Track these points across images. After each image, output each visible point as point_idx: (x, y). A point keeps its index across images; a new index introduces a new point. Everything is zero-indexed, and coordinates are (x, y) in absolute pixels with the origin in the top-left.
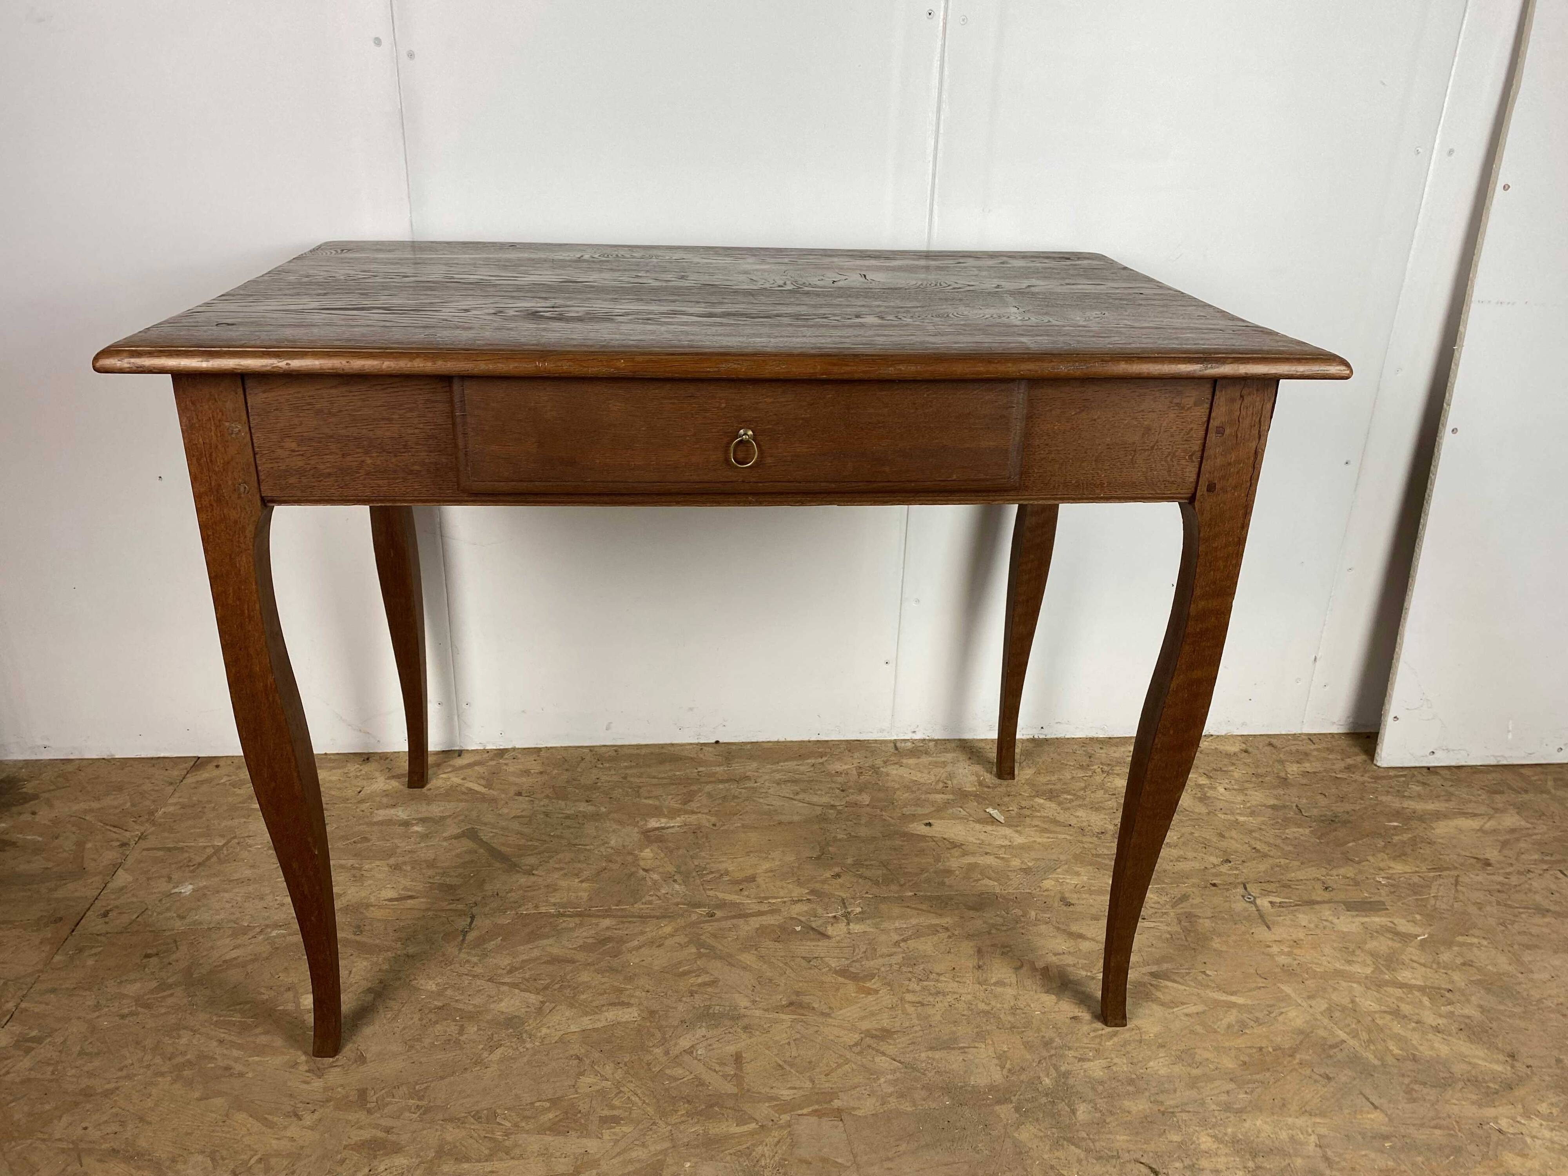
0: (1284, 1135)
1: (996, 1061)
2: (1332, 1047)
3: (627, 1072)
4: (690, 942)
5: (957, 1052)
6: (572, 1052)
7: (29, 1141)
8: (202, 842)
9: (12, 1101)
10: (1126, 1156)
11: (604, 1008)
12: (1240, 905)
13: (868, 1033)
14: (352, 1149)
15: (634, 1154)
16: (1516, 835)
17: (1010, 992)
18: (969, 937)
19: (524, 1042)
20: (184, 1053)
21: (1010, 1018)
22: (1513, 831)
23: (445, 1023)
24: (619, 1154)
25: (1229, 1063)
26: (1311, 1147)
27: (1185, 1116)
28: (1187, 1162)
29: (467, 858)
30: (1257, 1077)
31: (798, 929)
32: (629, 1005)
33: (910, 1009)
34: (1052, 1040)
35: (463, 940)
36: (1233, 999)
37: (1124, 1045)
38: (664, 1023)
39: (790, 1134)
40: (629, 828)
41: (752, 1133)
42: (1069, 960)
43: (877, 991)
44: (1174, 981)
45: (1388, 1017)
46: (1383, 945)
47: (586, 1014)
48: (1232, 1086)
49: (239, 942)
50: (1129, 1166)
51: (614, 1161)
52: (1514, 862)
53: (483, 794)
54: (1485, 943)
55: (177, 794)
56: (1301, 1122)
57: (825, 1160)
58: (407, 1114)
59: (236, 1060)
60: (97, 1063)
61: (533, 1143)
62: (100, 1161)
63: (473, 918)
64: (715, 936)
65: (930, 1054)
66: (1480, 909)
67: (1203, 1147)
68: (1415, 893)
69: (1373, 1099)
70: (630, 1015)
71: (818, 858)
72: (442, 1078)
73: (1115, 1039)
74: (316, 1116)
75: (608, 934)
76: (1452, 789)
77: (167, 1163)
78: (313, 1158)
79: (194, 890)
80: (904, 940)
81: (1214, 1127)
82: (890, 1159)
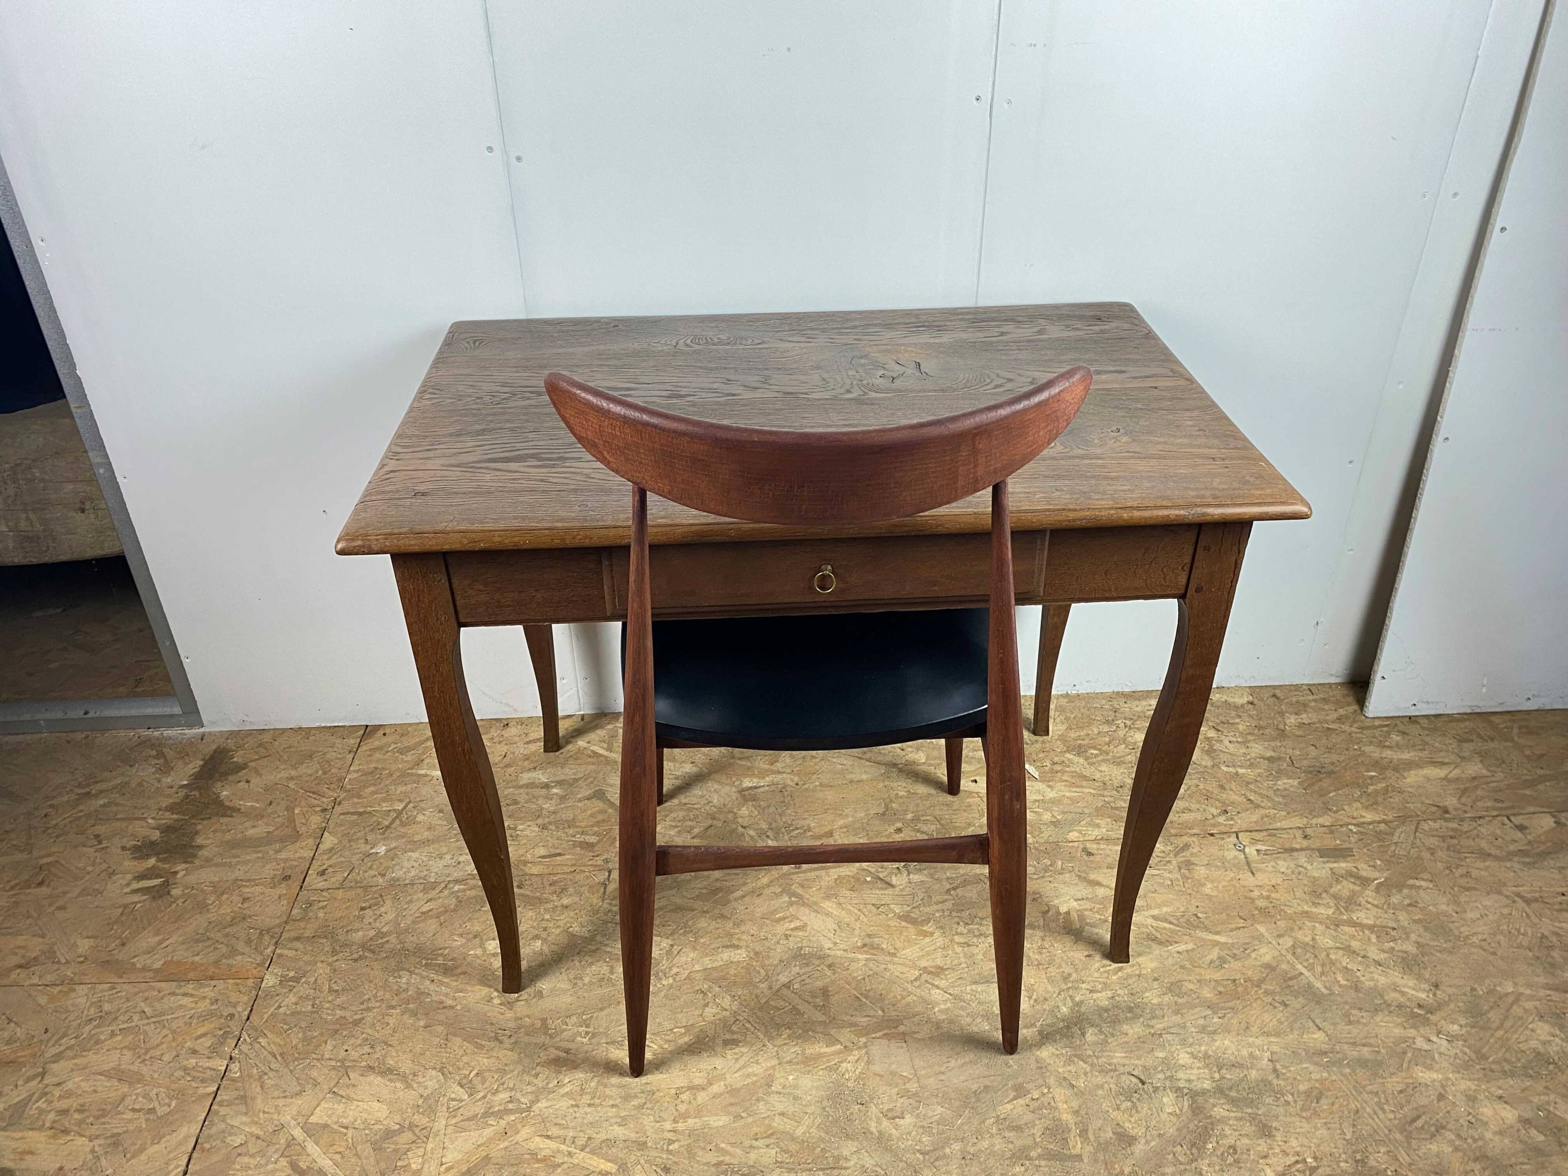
0: (1245, 1053)
2: (1291, 979)
3: (741, 1004)
4: (782, 892)
6: (697, 988)
7: (308, 1061)
8: (385, 806)
9: (288, 1030)
10: (1122, 1070)
11: (720, 950)
12: (1231, 854)
13: (925, 970)
14: (543, 1066)
15: (750, 1070)
16: (1475, 783)
17: (1038, 933)
19: (661, 979)
20: (407, 990)
21: (1037, 956)
22: (1474, 778)
23: (598, 964)
24: (740, 1069)
25: (1207, 993)
26: (1265, 1061)
27: (1169, 1037)
28: (1168, 1074)
29: (600, 817)
30: (1229, 1004)
31: (869, 879)
32: (738, 947)
33: (959, 949)
34: (1070, 975)
35: (604, 892)
36: (1217, 938)
37: (1126, 979)
38: (767, 962)
39: (867, 1053)
40: (728, 788)
41: (839, 1052)
42: (1087, 903)
43: (932, 934)
44: (1171, 922)
45: (1341, 952)
46: (1345, 888)
47: (707, 955)
48: (1209, 1012)
49: (430, 896)
50: (1124, 1078)
51: (737, 1075)
52: (1468, 808)
53: (606, 757)
54: (1431, 886)
55: (356, 762)
56: (1259, 1041)
57: (894, 1074)
58: (579, 1038)
59: (446, 995)
60: (343, 998)
62: (362, 1075)
63: (609, 872)
64: (802, 886)
65: (974, 987)
66: (1432, 854)
67: (1181, 1062)
68: (1380, 840)
69: (1318, 1021)
70: (740, 955)
71: (884, 814)
72: (602, 1009)
73: (1120, 974)
74: (512, 1040)
75: (718, 884)
76: (1427, 739)
77: (411, 1077)
78: (516, 1072)
79: (387, 851)
80: (954, 889)
81: (1191, 1045)
82: (943, 1073)
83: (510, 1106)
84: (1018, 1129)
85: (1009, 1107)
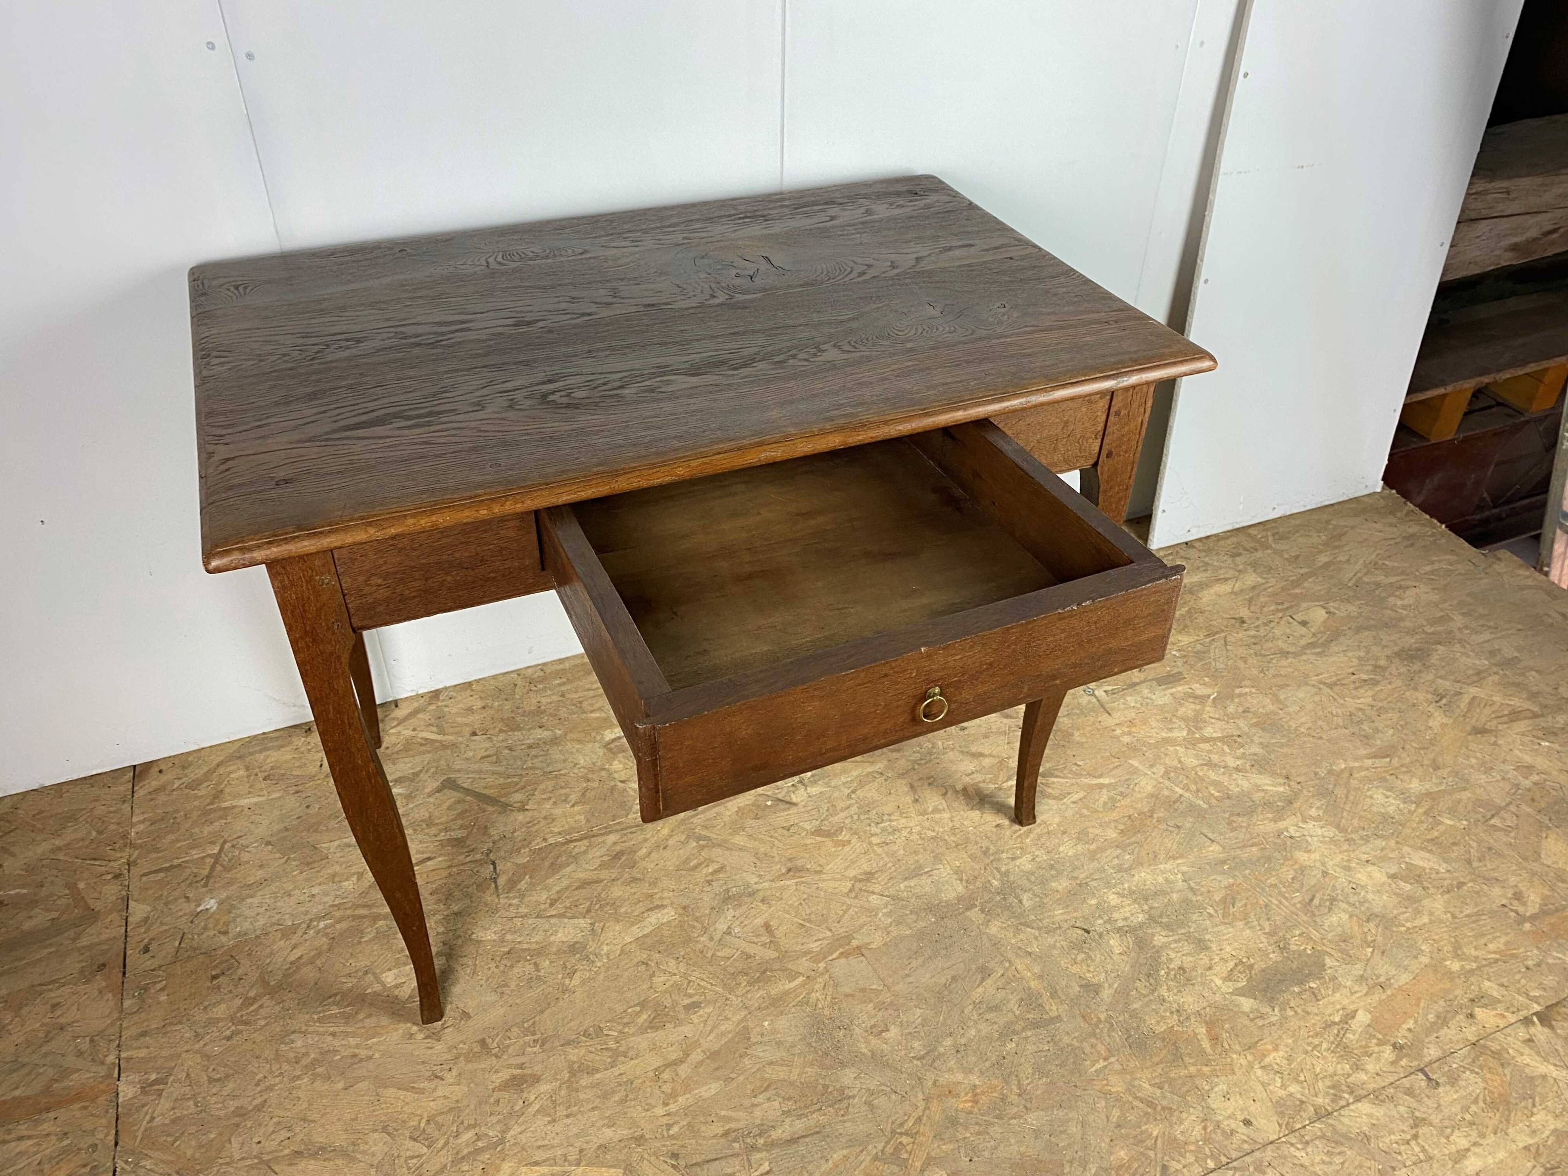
0: (1160, 879)
1: (955, 876)
2: (1174, 802)
3: (688, 964)
4: (688, 837)
5: (924, 877)
6: (636, 960)
7: (215, 1169)
8: (196, 854)
9: (175, 1141)
10: (1066, 926)
11: (646, 915)
12: (1085, 700)
13: (856, 879)
14: (500, 1090)
15: (723, 1028)
16: (1256, 592)
17: (946, 815)
18: (901, 776)
19: (593, 962)
20: (306, 1054)
21: (953, 838)
22: (1254, 588)
23: (519, 965)
24: (711, 1031)
25: (1112, 834)
26: (1180, 883)
27: (1094, 884)
28: (1106, 918)
29: (460, 808)
30: (1134, 839)
31: (769, 803)
32: (662, 907)
33: (879, 850)
34: (988, 849)
35: (496, 887)
36: (1101, 781)
37: (1039, 839)
38: (698, 914)
39: (830, 978)
40: (590, 745)
41: (803, 985)
42: (978, 777)
43: (849, 842)
44: (1057, 777)
45: (1205, 768)
46: (1188, 709)
47: (633, 924)
48: (1119, 851)
49: (293, 942)
50: (1069, 932)
51: (711, 1037)
52: (1258, 615)
53: (440, 742)
54: (1254, 690)
55: (137, 811)
56: (1168, 866)
57: (863, 990)
58: (529, 1049)
59: (357, 1046)
60: (231, 1085)
61: (642, 1042)
62: (291, 1165)
63: (494, 863)
64: (706, 827)
65: (906, 883)
66: (1245, 662)
67: (1113, 903)
68: (1201, 660)
69: (1210, 835)
70: (668, 915)
72: (542, 1012)
73: (1032, 836)
74: (455, 1072)
75: (618, 848)
76: (1206, 559)
77: (351, 1148)
78: (472, 1107)
79: (220, 903)
80: (853, 792)
81: (1115, 885)
82: (908, 976)
83: (480, 1144)
84: (996, 1008)
85: (980, 990)
